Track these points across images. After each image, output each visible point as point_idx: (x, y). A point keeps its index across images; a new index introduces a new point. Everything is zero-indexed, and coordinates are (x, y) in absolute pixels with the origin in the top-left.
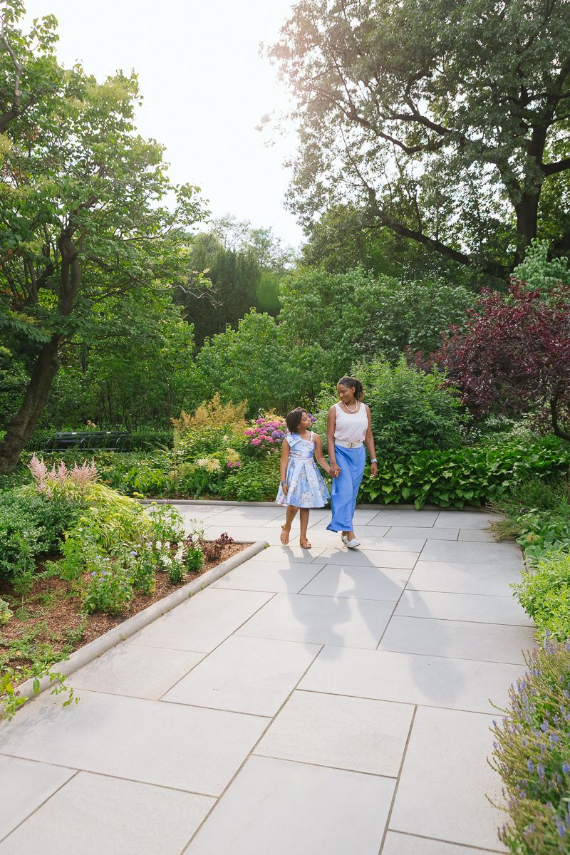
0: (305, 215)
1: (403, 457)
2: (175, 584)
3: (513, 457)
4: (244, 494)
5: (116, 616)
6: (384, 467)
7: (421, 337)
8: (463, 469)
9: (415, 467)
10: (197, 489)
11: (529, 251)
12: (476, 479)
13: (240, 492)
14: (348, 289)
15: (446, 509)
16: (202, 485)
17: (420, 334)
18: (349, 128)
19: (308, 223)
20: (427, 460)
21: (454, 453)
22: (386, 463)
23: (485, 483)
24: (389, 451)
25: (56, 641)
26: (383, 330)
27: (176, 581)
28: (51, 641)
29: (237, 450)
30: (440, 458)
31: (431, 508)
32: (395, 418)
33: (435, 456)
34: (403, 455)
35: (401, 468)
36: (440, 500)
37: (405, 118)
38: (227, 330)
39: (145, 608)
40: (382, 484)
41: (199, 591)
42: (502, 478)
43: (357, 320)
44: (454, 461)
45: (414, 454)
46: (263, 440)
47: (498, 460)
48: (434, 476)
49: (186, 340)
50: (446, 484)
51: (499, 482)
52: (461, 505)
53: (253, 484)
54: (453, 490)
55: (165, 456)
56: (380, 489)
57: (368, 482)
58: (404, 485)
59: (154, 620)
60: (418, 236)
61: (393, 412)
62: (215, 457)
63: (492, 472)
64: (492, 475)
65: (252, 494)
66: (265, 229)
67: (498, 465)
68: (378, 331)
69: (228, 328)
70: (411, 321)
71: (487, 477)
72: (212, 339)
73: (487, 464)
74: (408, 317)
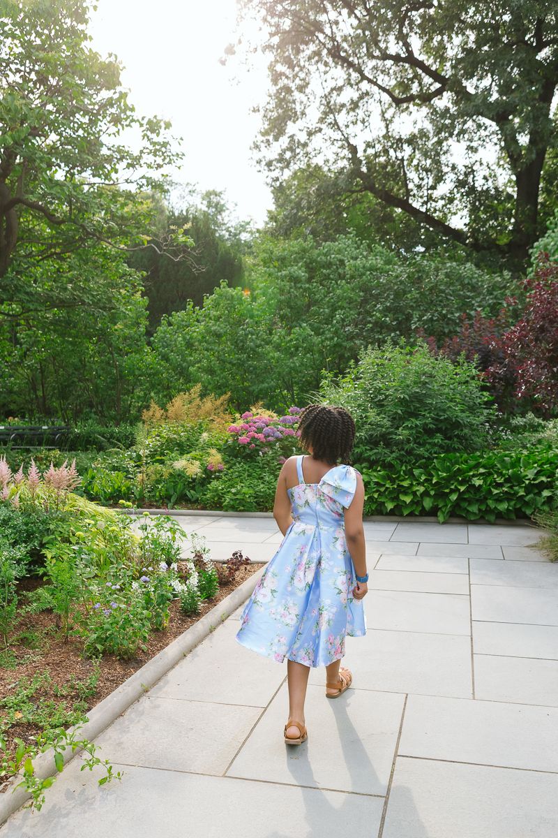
0: (274, 174)
1: (424, 460)
2: (189, 616)
3: (552, 463)
4: (232, 503)
5: (129, 659)
6: (402, 473)
7: (425, 322)
8: (495, 476)
9: (440, 473)
10: (171, 496)
11: (551, 223)
12: (511, 487)
13: (227, 499)
14: (338, 263)
15: (474, 523)
16: (178, 490)
17: (425, 318)
18: (328, 68)
19: (277, 185)
20: (453, 465)
21: (482, 457)
22: (404, 468)
23: (522, 493)
24: (406, 452)
25: (62, 696)
26: (380, 312)
27: (190, 613)
28: (56, 696)
29: (219, 450)
30: (467, 462)
31: (455, 520)
32: (415, 415)
33: (462, 461)
34: (424, 458)
35: (421, 474)
36: (468, 511)
37: (397, 59)
38: (188, 307)
39: (162, 648)
40: (400, 492)
41: (220, 624)
44: (484, 467)
45: (436, 458)
46: (253, 438)
47: (536, 465)
48: (461, 483)
49: (138, 317)
50: (475, 493)
51: (536, 491)
52: (492, 518)
53: (243, 491)
54: (483, 501)
55: (125, 458)
56: (397, 498)
57: (382, 489)
58: (426, 494)
59: (177, 663)
60: (404, 204)
61: (412, 407)
62: (195, 458)
63: (529, 479)
64: (530, 483)
65: (242, 502)
66: (218, 190)
67: (536, 471)
68: (375, 313)
69: (189, 304)
70: (414, 302)
71: (524, 485)
72: (170, 318)
73: (522, 470)
74: (410, 298)
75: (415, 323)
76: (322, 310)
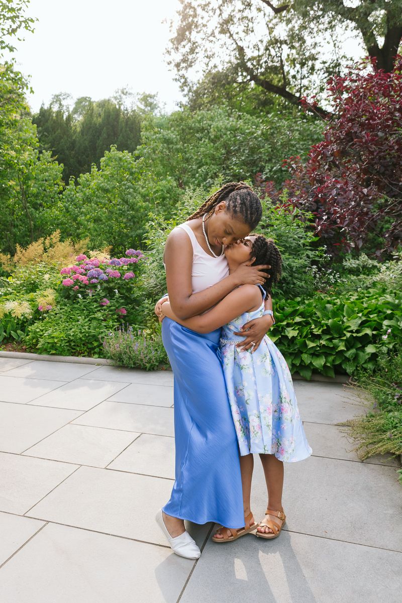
0: (181, 73)
3: (380, 312)
4: (45, 345)
8: (313, 326)
12: (330, 340)
13: (41, 343)
16: (8, 331)
17: (275, 168)
19: (183, 80)
21: (302, 303)
23: (342, 347)
29: (55, 291)
30: (283, 309)
38: (92, 170)
42: (365, 341)
43: (213, 158)
44: (302, 315)
46: (78, 280)
47: (360, 315)
48: (274, 334)
49: (55, 180)
50: (289, 345)
51: (360, 345)
52: (308, 374)
54: (297, 354)
60: (281, 91)
62: (28, 300)
63: (351, 332)
64: (351, 335)
65: (53, 346)
66: (153, 94)
67: (360, 322)
68: (232, 167)
69: (93, 168)
70: (267, 156)
71: (345, 338)
72: (78, 179)
73: (345, 319)
74: (263, 152)
75: (266, 174)
76: (190, 167)
